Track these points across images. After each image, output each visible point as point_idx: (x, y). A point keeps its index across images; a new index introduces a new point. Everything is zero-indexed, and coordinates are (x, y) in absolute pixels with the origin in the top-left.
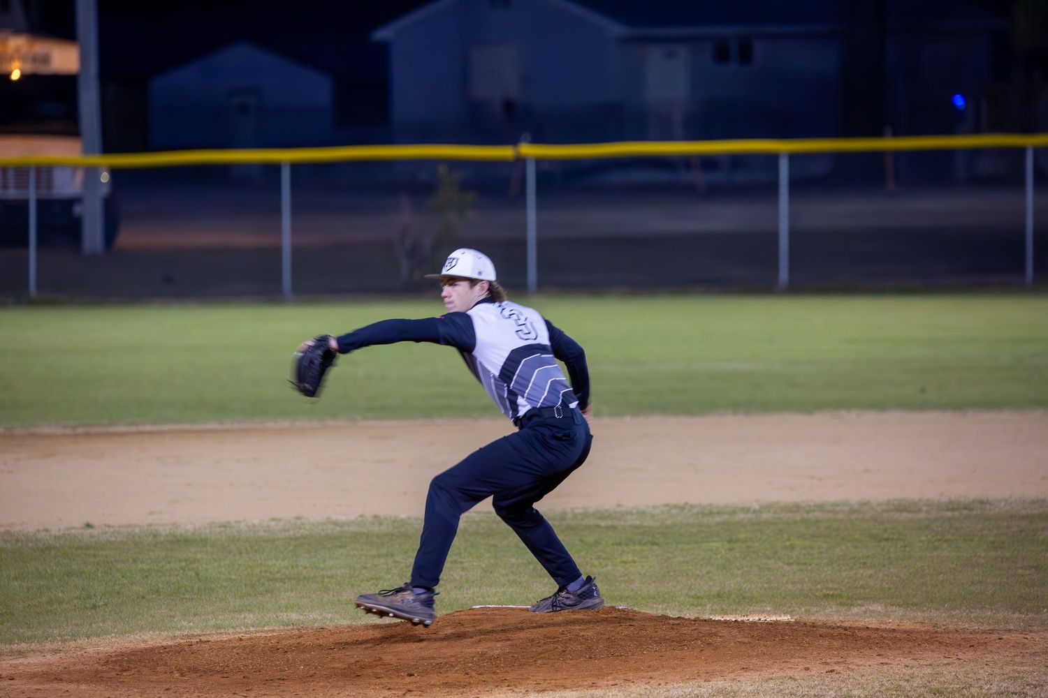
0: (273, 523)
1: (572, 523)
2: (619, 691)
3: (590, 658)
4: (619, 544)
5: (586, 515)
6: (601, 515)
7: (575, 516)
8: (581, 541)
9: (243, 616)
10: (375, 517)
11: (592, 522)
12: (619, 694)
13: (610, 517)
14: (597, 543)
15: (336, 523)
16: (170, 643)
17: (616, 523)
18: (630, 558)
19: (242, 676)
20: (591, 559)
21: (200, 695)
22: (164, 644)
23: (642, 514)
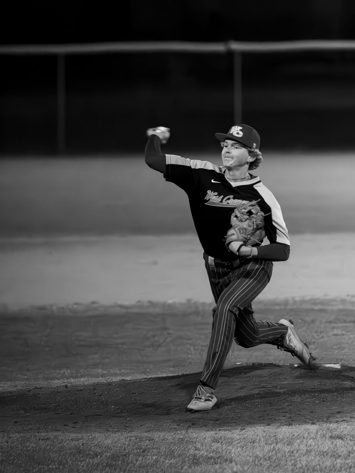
0: (75, 306)
1: (294, 307)
2: (348, 425)
3: (324, 401)
4: (330, 322)
5: (303, 301)
6: (314, 302)
7: (295, 302)
8: (302, 320)
9: (62, 372)
10: (150, 302)
11: (309, 306)
12: (348, 427)
13: (322, 303)
14: (313, 321)
15: (122, 306)
16: (14, 389)
17: (325, 307)
18: (339, 332)
19: (70, 413)
20: (311, 332)
21: (40, 426)
22: (10, 390)
23: (343, 301)
